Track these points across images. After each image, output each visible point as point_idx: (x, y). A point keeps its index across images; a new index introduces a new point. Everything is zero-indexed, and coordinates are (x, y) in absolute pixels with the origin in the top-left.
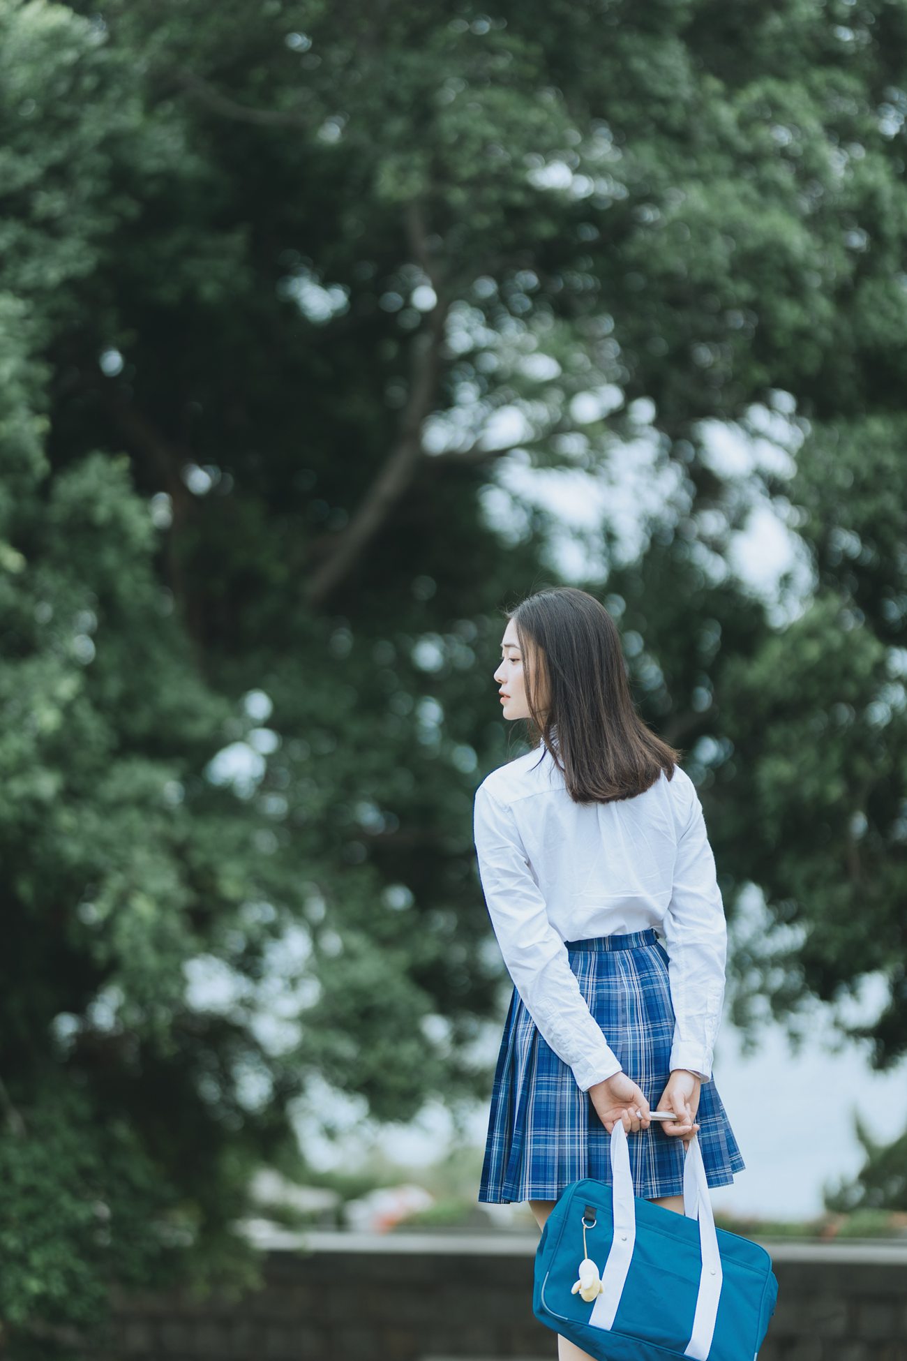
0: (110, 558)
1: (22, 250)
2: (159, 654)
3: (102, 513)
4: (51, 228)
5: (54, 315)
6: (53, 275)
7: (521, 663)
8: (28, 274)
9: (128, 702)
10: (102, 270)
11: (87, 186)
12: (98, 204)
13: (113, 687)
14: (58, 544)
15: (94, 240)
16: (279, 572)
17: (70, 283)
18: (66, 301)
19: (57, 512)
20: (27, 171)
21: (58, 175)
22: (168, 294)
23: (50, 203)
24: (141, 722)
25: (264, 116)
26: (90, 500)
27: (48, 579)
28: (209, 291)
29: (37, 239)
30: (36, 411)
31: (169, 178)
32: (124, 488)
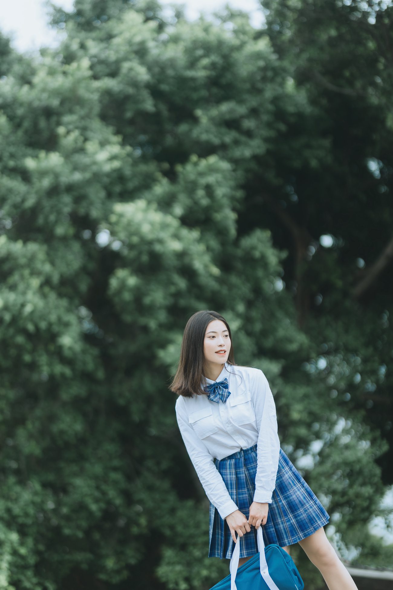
0: (260, 273)
1: (236, 143)
2: (279, 314)
3: (257, 254)
4: (249, 134)
5: (247, 171)
6: (248, 153)
7: (228, 337)
8: (237, 153)
9: (264, 333)
10: (269, 152)
11: (265, 118)
12: (269, 125)
13: (258, 327)
14: (239, 265)
15: (266, 140)
16: (339, 283)
17: (255, 158)
18: (253, 165)
19: (239, 252)
20: (242, 110)
21: (254, 112)
22: (297, 164)
23: (249, 124)
24: (269, 343)
25: (347, 91)
26: (254, 248)
27: (234, 279)
28: (314, 163)
29: (243, 139)
30: (234, 209)
31: (300, 115)
32: (269, 244)
